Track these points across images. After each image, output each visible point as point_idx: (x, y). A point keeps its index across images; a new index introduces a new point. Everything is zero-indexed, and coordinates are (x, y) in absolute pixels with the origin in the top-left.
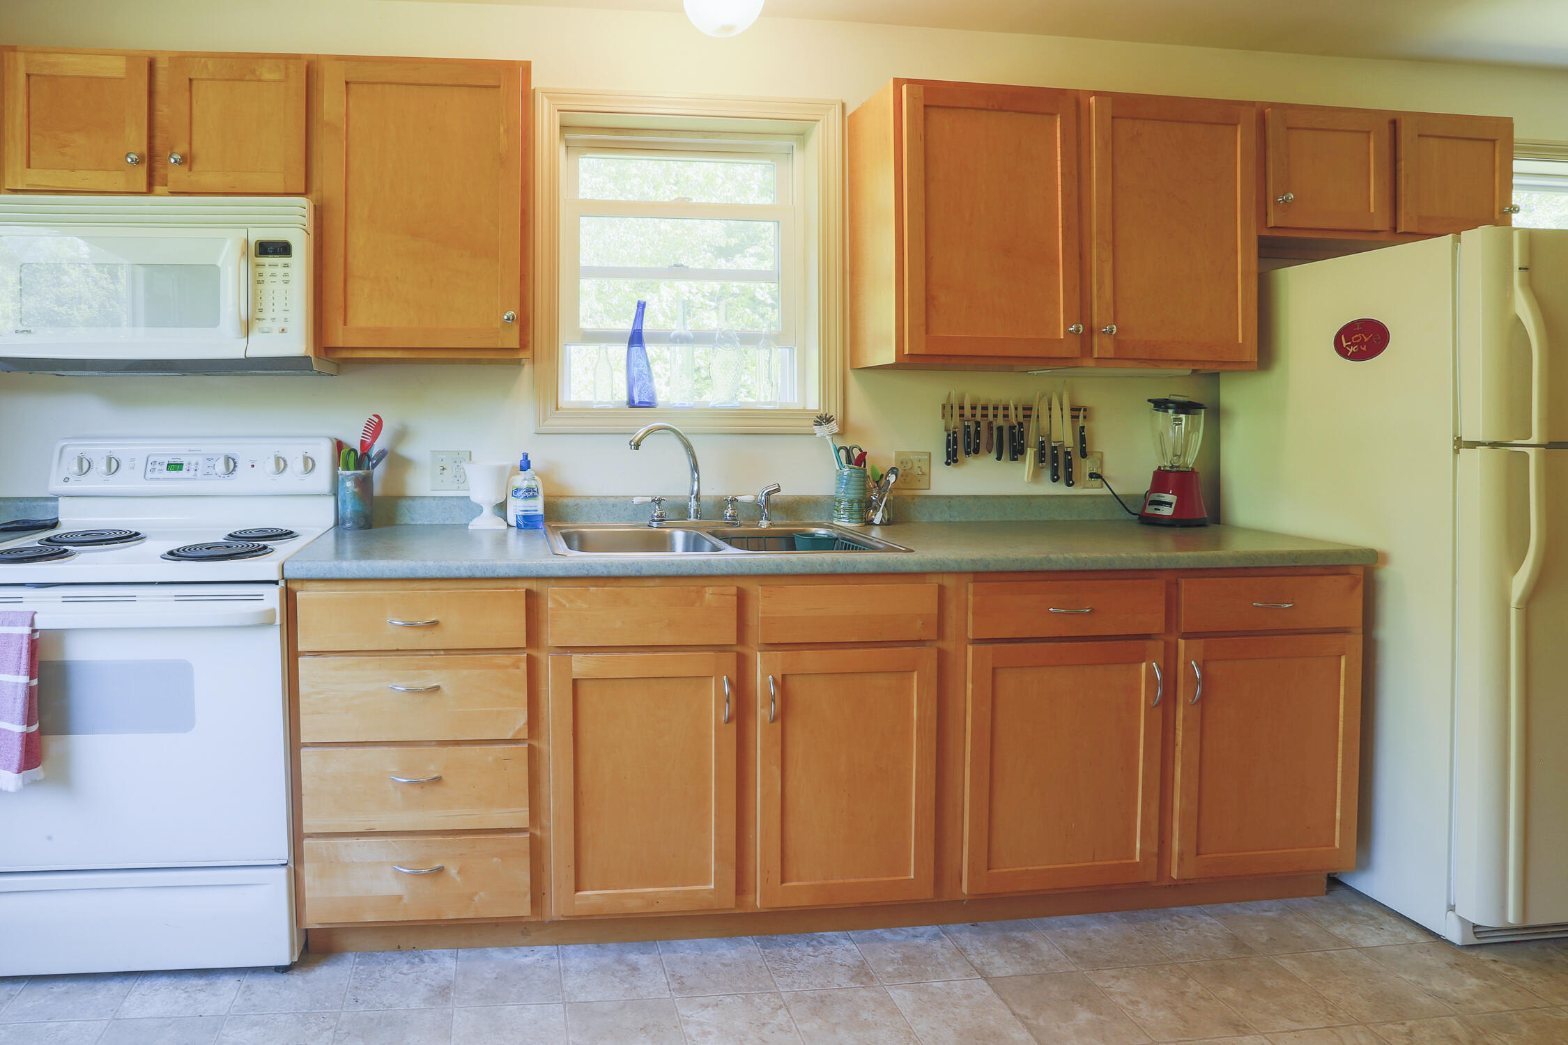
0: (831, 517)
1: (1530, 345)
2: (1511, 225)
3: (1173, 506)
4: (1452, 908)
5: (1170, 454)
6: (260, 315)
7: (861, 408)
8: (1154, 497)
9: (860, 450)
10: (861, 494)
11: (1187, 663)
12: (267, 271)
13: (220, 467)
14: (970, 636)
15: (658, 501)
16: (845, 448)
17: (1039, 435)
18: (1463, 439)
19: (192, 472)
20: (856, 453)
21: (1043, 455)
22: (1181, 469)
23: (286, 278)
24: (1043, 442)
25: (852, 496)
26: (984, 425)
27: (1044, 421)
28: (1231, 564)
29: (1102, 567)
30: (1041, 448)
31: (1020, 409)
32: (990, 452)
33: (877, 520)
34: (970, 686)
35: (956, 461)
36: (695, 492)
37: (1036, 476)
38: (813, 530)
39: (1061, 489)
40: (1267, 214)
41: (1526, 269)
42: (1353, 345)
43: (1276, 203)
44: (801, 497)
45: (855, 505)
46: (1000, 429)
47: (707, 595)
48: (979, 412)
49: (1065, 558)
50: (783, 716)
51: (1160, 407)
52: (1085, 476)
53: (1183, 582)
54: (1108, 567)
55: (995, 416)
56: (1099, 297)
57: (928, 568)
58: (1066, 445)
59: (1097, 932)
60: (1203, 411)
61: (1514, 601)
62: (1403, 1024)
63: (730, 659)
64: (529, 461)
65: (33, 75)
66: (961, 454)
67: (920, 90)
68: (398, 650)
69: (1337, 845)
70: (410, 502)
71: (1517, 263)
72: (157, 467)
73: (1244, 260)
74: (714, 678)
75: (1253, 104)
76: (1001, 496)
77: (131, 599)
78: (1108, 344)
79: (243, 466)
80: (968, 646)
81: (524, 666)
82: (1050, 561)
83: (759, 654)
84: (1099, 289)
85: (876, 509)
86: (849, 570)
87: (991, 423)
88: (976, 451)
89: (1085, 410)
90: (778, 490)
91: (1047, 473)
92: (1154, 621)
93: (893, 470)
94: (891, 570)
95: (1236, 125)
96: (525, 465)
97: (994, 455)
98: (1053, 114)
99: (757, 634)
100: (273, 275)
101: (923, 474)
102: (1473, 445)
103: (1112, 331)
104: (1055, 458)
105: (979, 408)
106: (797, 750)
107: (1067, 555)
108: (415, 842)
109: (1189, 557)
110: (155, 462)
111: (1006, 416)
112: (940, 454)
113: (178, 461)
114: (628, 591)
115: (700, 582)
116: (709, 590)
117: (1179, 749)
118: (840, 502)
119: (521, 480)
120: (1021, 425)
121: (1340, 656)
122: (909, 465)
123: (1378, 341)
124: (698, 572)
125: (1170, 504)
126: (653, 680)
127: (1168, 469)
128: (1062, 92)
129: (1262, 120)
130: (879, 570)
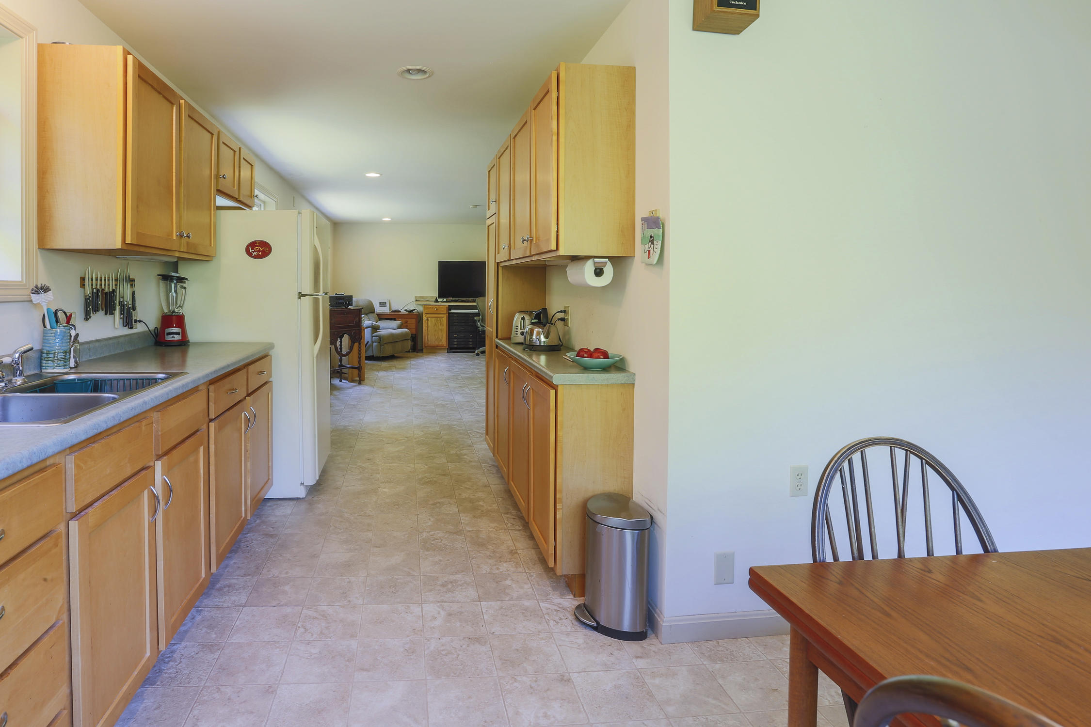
1: (319, 255)
3: (180, 333)
8: (168, 330)
14: (212, 417)
17: (120, 297)
18: (301, 293)
21: (122, 311)
24: (122, 302)
25: (63, 348)
26: (100, 291)
27: (121, 289)
30: (121, 306)
31: (113, 281)
32: (103, 310)
33: (73, 365)
34: (213, 447)
35: (88, 318)
37: (120, 323)
39: (128, 331)
46: (106, 294)
47: (143, 427)
48: (99, 282)
55: (105, 285)
56: (183, 216)
58: (129, 303)
61: (315, 356)
66: (90, 313)
67: (137, 62)
71: (315, 225)
73: (213, 204)
76: (108, 339)
78: (185, 243)
80: (211, 423)
83: (159, 464)
84: (183, 212)
87: (103, 290)
88: (98, 311)
89: (133, 281)
90: (29, 350)
91: (124, 321)
95: (213, 134)
97: (103, 312)
98: (173, 104)
102: (304, 295)
104: (125, 312)
106: (171, 524)
111: (109, 285)
112: (82, 312)
118: (55, 354)
120: (114, 290)
127: (170, 314)
128: (174, 92)
130: (195, 386)
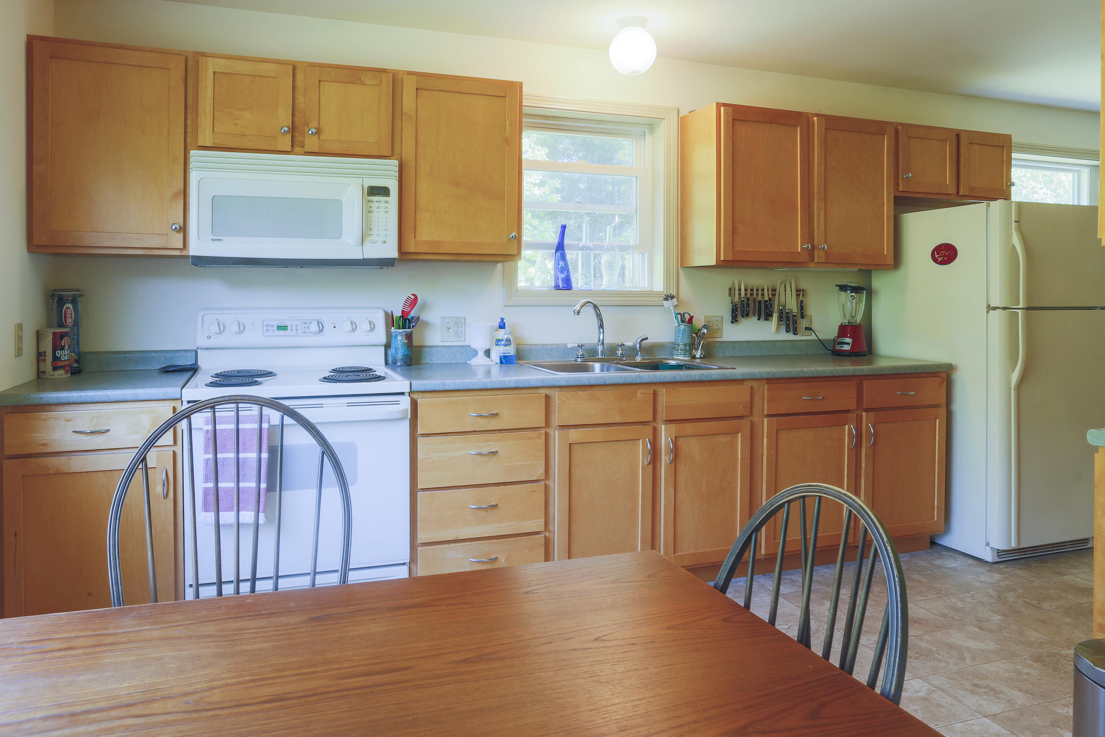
0: (672, 354)
1: (1018, 257)
2: (1011, 200)
3: (851, 344)
4: (988, 544)
5: (848, 315)
6: (370, 232)
7: (686, 291)
8: (840, 340)
9: (689, 315)
10: (689, 340)
11: (867, 425)
12: (375, 205)
13: (314, 327)
14: (766, 413)
15: (581, 346)
16: (680, 314)
17: (779, 305)
18: (991, 306)
19: (294, 332)
20: (687, 317)
21: (782, 317)
22: (853, 324)
23: (387, 210)
24: (782, 309)
25: (686, 342)
26: (751, 300)
27: (782, 298)
28: (887, 372)
29: (828, 375)
30: (781, 313)
31: (770, 290)
32: (754, 316)
33: (698, 356)
34: (765, 440)
35: (737, 321)
36: (601, 341)
37: (778, 329)
38: (669, 361)
39: (791, 337)
40: (898, 185)
41: (1018, 222)
42: (940, 257)
43: (903, 178)
44: (655, 343)
45: (688, 346)
46: (760, 302)
47: (639, 394)
48: (749, 292)
49: (811, 370)
50: (675, 460)
51: (842, 289)
52: (802, 329)
53: (865, 382)
54: (831, 375)
55: (757, 295)
56: (818, 228)
57: (746, 377)
58: (793, 311)
59: (825, 572)
60: (865, 291)
61: (1012, 387)
62: (970, 593)
63: (648, 430)
64: (505, 323)
65: (216, 72)
66: (739, 318)
67: (730, 110)
68: (475, 431)
69: (936, 519)
70: (430, 349)
71: (1013, 220)
72: (270, 328)
73: (887, 209)
74: (641, 440)
75: (892, 123)
76: (760, 341)
77: (320, 406)
78: (822, 254)
79: (328, 327)
80: (764, 419)
81: (543, 437)
82: (803, 372)
83: (663, 426)
84: (818, 225)
85: (697, 350)
86: (709, 379)
87: (755, 298)
88: (747, 315)
89: (803, 291)
90: (647, 339)
91: (784, 328)
92: (850, 403)
93: (704, 326)
94: (728, 378)
95: (884, 135)
96: (502, 326)
97: (756, 318)
98: (796, 126)
99: (662, 415)
100: (378, 207)
101: (719, 329)
102: (995, 308)
103: (824, 248)
104: (788, 319)
105: (749, 290)
106: (681, 479)
107: (811, 369)
108: (482, 544)
109: (867, 369)
110: (268, 325)
111: (763, 295)
112: (728, 317)
113: (284, 324)
114: (599, 393)
115: (635, 387)
116: (639, 391)
117: (863, 471)
118: (678, 345)
119: (502, 334)
120: (770, 299)
121: (936, 419)
122: (712, 324)
123: (952, 255)
124: (634, 382)
125: (848, 344)
126: (610, 443)
127: (847, 324)
128: (799, 114)
129: (897, 132)
130: (724, 378)
